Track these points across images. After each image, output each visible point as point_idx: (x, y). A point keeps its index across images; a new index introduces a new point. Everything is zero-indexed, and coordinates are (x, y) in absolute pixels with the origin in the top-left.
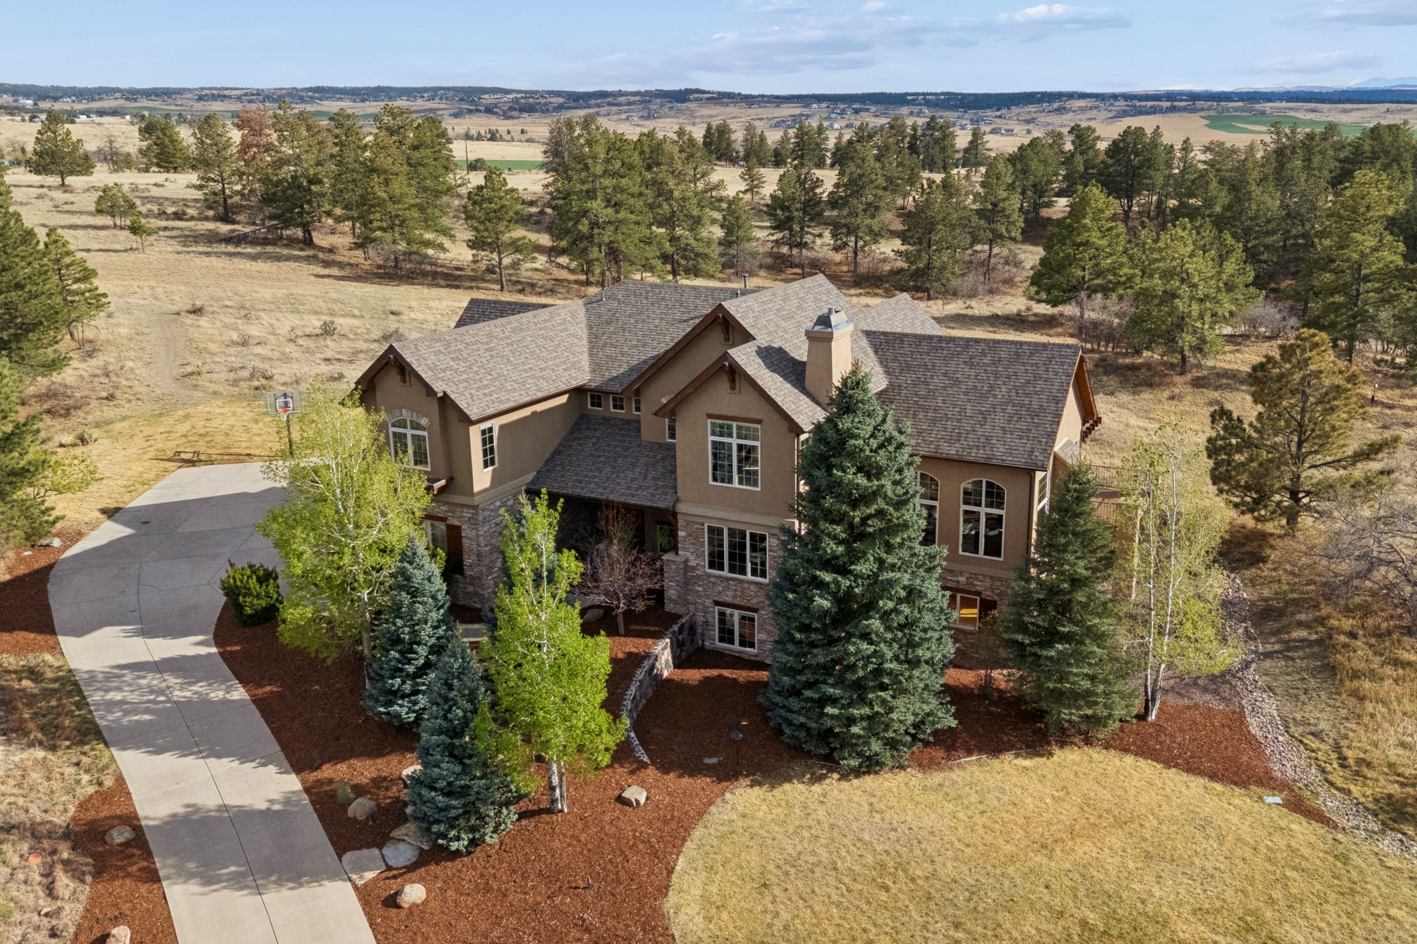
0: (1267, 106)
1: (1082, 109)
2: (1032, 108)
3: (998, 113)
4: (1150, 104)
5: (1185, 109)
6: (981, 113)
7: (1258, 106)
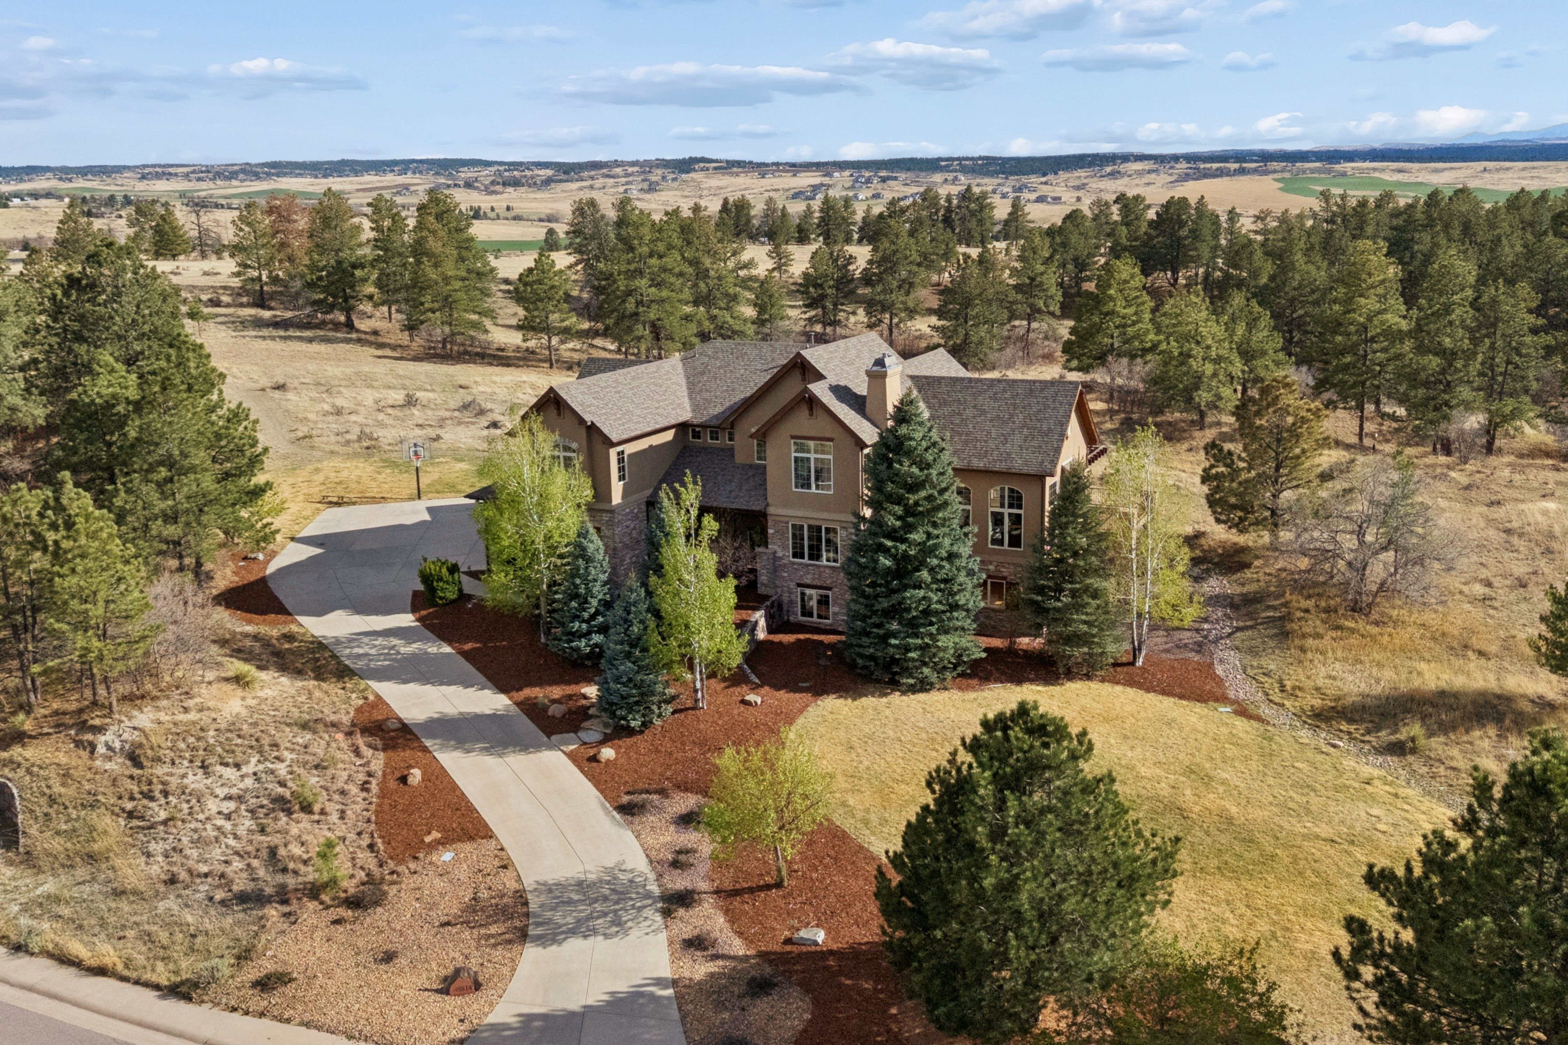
0: (1348, 166)
1: (1140, 173)
2: (1082, 173)
3: (1044, 179)
4: (1215, 166)
5: (1255, 171)
6: (1024, 179)
7: (1338, 167)
